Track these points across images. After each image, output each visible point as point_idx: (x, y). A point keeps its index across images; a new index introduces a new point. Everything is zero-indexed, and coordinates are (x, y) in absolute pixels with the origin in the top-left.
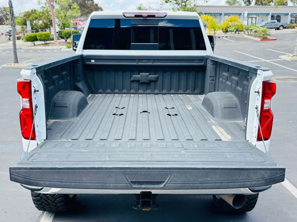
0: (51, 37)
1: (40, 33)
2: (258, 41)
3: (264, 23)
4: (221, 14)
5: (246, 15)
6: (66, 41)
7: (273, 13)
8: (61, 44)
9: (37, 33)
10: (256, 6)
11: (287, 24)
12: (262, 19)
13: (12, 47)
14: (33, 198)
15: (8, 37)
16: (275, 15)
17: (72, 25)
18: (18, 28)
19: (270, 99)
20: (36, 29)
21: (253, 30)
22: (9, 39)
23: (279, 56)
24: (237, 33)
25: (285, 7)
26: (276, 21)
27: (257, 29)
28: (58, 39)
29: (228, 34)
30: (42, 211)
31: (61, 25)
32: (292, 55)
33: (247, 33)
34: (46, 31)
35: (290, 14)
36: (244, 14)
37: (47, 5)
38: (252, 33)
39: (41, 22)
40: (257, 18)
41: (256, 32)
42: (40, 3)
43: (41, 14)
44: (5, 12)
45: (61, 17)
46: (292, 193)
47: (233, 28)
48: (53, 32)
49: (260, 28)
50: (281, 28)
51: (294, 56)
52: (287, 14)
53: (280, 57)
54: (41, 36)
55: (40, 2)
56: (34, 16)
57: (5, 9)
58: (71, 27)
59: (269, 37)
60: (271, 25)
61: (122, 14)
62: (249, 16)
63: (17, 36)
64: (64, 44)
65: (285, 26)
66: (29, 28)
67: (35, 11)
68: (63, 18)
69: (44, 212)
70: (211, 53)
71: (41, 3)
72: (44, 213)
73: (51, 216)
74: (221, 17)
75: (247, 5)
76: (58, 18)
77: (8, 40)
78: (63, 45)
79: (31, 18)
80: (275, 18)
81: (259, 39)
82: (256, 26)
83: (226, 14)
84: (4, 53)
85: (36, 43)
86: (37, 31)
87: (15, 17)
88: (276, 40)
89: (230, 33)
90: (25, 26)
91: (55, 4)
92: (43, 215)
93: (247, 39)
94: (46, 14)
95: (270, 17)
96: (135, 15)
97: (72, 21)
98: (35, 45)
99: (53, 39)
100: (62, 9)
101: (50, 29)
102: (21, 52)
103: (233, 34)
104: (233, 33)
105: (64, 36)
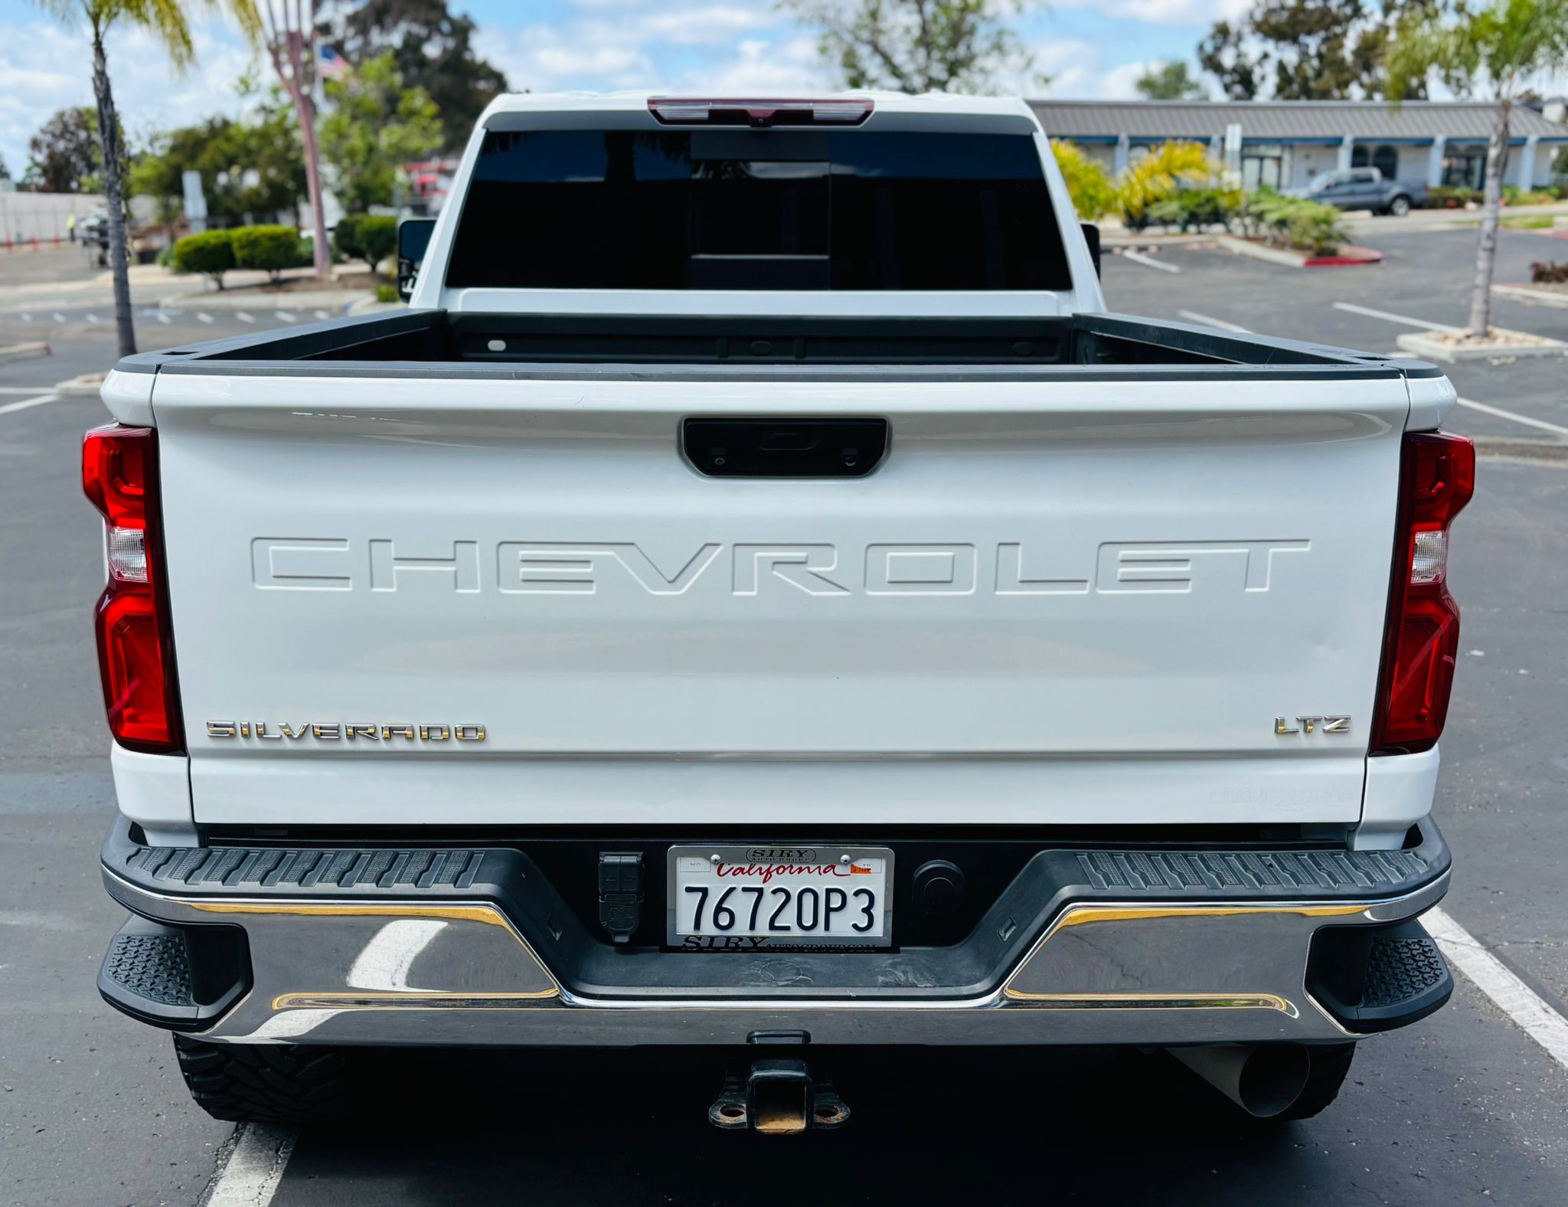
0: (303, 250)
1: (251, 229)
2: (1290, 270)
3: (1318, 184)
4: (1112, 142)
5: (1234, 143)
6: (374, 267)
7: (1359, 134)
8: (352, 282)
9: (238, 232)
10: (1280, 102)
11: (1426, 188)
12: (1310, 164)
13: (110, 300)
14: (183, 1056)
15: (97, 251)
16: (1372, 148)
17: (400, 194)
18: (145, 207)
19: (1444, 526)
20: (229, 212)
21: (1272, 217)
22: (102, 262)
23: (1394, 340)
24: (1192, 228)
25: (1417, 108)
26: (1375, 173)
27: (1289, 211)
28: (337, 261)
29: (1152, 235)
30: (235, 1123)
31: (352, 193)
32: (1459, 333)
33: (1240, 231)
34: (275, 221)
35: (1440, 140)
36: (1223, 140)
37: (285, 97)
38: (1264, 230)
39: (252, 179)
40: (1287, 157)
41: (1282, 223)
42: (247, 87)
43: (253, 143)
44: (83, 135)
45: (352, 154)
46: (1513, 1016)
47: (1171, 208)
48: (310, 228)
49: (1304, 204)
50: (1401, 207)
51: (1468, 337)
52: (1426, 143)
53: (1404, 340)
54: (253, 243)
55: (250, 81)
56: (218, 149)
57: (82, 119)
58: (397, 200)
59: (1344, 250)
60: (1352, 193)
61: (645, 107)
62: (1246, 151)
63: (136, 245)
64: (366, 281)
65: (1418, 196)
66: (195, 205)
67: (226, 124)
68: (360, 158)
69: (244, 1127)
70: (1097, 304)
71: (253, 87)
72: (242, 1134)
73: (277, 1151)
74: (1113, 159)
75: (1238, 98)
76: (335, 159)
77: (96, 265)
78: (359, 287)
79: (205, 159)
80: (1371, 159)
81: (1297, 260)
82: (1283, 197)
83: (1136, 142)
84: (76, 329)
85: (231, 277)
86: (236, 222)
87: (130, 159)
88: (1376, 261)
89: (1158, 230)
90: (174, 201)
91: (318, 96)
92: (236, 1143)
93: (1241, 260)
94: (279, 142)
95: (1344, 155)
96: (712, 112)
97: (400, 176)
98: (222, 288)
99: (309, 262)
100: (354, 118)
101: (297, 215)
102: (154, 320)
103: (1174, 235)
104: (1174, 229)
105: (363, 246)
